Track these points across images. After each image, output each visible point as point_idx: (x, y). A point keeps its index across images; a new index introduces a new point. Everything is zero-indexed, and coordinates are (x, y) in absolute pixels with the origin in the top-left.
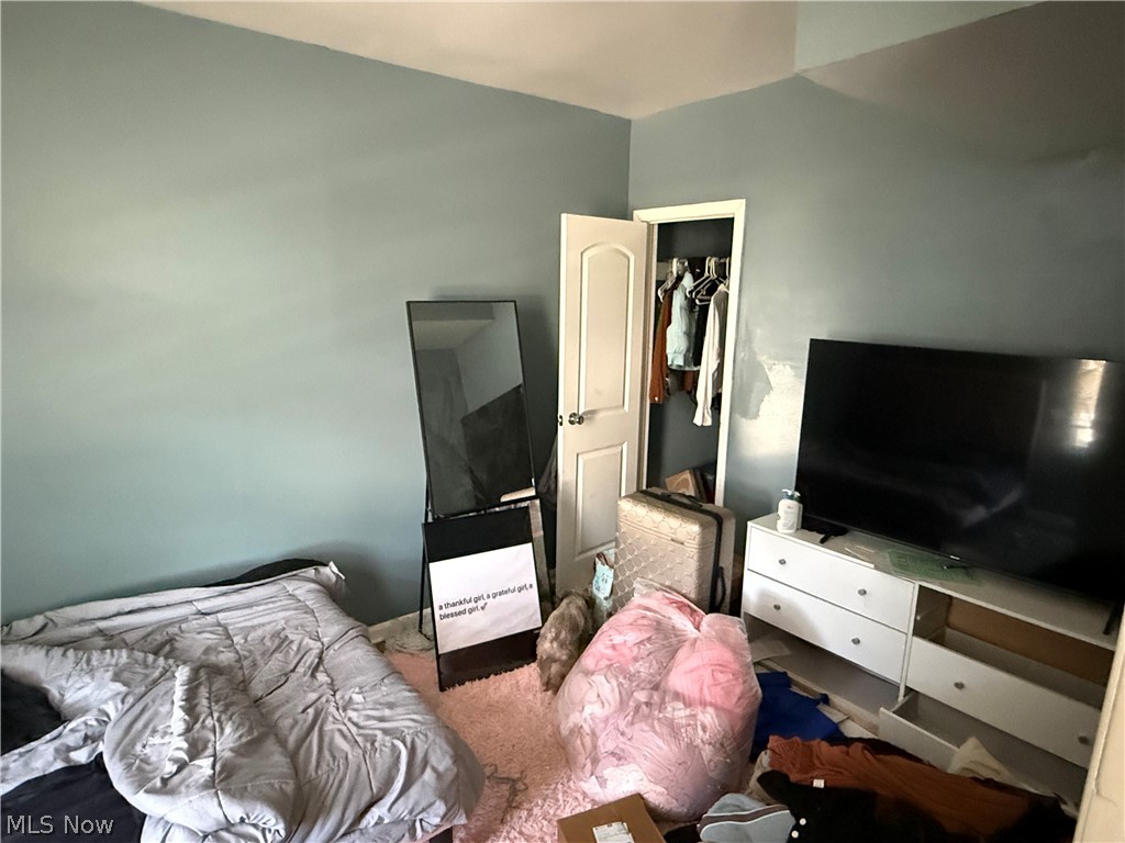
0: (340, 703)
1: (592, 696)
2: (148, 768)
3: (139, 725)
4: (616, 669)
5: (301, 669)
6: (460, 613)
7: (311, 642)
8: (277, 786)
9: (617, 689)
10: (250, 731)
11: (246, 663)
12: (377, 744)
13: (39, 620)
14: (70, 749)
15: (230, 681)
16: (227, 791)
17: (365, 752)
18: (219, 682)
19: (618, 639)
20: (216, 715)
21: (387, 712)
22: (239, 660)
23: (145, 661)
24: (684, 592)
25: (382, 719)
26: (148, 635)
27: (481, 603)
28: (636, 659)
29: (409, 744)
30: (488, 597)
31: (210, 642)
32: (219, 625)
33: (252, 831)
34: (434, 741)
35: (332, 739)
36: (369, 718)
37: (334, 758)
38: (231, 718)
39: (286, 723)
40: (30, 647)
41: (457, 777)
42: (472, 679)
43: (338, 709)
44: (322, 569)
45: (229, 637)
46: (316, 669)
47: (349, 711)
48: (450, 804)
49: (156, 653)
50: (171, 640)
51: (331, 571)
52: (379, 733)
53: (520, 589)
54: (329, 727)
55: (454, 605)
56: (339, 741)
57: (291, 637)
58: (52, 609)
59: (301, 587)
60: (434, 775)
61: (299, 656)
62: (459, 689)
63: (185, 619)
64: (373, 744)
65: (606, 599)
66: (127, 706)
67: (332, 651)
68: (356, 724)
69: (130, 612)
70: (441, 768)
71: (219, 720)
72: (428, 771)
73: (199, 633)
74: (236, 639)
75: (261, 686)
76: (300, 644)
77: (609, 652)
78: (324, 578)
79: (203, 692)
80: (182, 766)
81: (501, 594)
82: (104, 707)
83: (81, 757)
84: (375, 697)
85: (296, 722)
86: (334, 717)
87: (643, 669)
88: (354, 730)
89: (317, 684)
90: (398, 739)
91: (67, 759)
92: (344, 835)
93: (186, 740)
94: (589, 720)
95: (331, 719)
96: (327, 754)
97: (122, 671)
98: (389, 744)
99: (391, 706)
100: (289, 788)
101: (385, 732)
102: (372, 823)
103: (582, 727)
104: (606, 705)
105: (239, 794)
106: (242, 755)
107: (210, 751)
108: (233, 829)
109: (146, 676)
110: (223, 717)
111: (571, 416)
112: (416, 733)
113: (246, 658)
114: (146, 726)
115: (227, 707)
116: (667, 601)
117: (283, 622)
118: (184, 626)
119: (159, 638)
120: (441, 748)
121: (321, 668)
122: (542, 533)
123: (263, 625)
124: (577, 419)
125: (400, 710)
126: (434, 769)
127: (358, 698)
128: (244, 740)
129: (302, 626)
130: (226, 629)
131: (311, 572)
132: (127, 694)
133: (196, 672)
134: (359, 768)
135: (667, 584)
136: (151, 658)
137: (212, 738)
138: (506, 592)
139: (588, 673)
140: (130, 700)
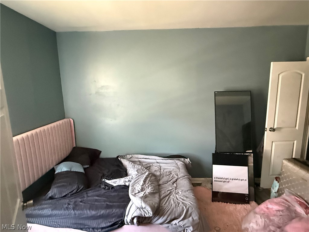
0: (176, 192)
1: (254, 221)
2: (135, 190)
3: (137, 181)
4: (266, 216)
5: (171, 181)
6: (220, 181)
7: (176, 176)
8: (153, 204)
9: (263, 222)
10: (153, 191)
11: (161, 176)
12: (179, 205)
13: (131, 156)
14: (126, 182)
15: (156, 178)
16: (143, 200)
17: (176, 205)
18: (153, 178)
19: (270, 206)
20: (149, 184)
21: (185, 199)
22: (160, 175)
23: (143, 169)
24: (306, 199)
25: (183, 200)
26: (147, 164)
27: (227, 180)
28: (274, 215)
29: (187, 208)
30: (230, 179)
31: (157, 169)
32: (160, 166)
33: (146, 211)
34: (194, 211)
35: (171, 200)
36: (180, 198)
37: (169, 204)
38: (151, 186)
39: (163, 192)
40: (127, 161)
41: (199, 223)
42: (222, 202)
43: (175, 193)
44: (185, 159)
45: (161, 169)
46: (174, 182)
47: (177, 195)
48: (194, 229)
49: (146, 168)
50: (150, 167)
51: (188, 160)
52: (181, 203)
53: (242, 180)
54: (171, 197)
55: (219, 178)
56: (172, 201)
57: (172, 173)
58: (133, 154)
59: (179, 163)
60: (192, 220)
61: (172, 178)
62: (217, 203)
63: (154, 163)
64: (178, 205)
65: (275, 193)
66: (136, 177)
67: (180, 180)
68: (177, 198)
69: (145, 159)
70: (195, 219)
71: (149, 186)
72: (191, 218)
73: (155, 167)
74: (162, 170)
75: (162, 182)
76: (173, 176)
77: (265, 209)
78: (185, 162)
79: (149, 179)
80: (139, 192)
81: (234, 179)
82: (133, 176)
83: (127, 184)
84: (184, 194)
85: (165, 193)
86: (173, 195)
87: (276, 219)
88: (176, 199)
89: (173, 186)
90: (185, 206)
91: (125, 184)
92: (166, 223)
93: (141, 187)
94: (251, 228)
95: (172, 195)
96: (168, 202)
97: (138, 170)
98: (182, 206)
99: (187, 197)
100: (156, 205)
101: (183, 203)
102: (174, 224)
103: (248, 229)
104: (258, 226)
105: (145, 202)
106: (150, 195)
107: (145, 191)
108: (143, 209)
109: (142, 172)
110: (150, 185)
111: (270, 128)
112: (190, 206)
113: (162, 175)
114: (138, 182)
115: (152, 184)
116: (296, 200)
117: (172, 169)
118: (153, 164)
119: (148, 165)
120: (196, 213)
121: (176, 183)
122: (253, 164)
123: (168, 169)
124: (273, 130)
125: (188, 199)
126: (192, 218)
127: (180, 193)
128: (152, 192)
129: (176, 172)
130: (161, 167)
131: (183, 159)
132: (137, 175)
133: (149, 174)
134: (173, 209)
135: (299, 194)
136: (144, 169)
137: (146, 188)
138: (237, 180)
139: (255, 213)
140: (137, 176)
